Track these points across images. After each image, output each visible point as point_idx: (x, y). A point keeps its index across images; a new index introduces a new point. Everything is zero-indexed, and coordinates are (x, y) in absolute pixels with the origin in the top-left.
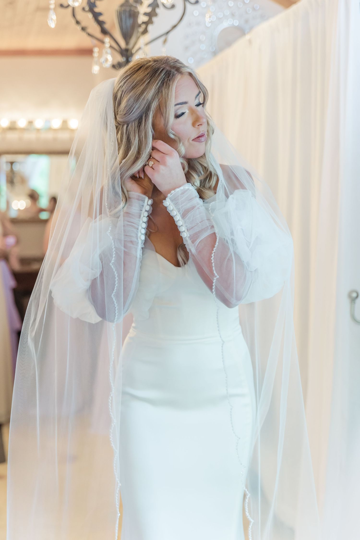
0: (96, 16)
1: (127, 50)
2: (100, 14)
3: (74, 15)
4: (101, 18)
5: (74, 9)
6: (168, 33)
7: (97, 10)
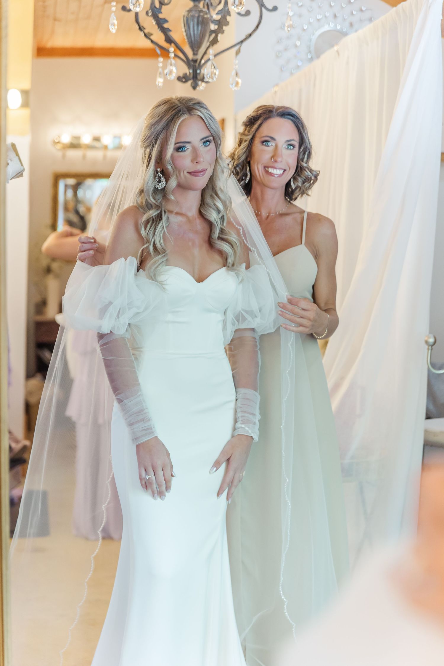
0: (160, 23)
1: (195, 61)
2: (166, 21)
3: (137, 21)
4: (166, 25)
5: (137, 14)
6: (242, 42)
7: (161, 16)
